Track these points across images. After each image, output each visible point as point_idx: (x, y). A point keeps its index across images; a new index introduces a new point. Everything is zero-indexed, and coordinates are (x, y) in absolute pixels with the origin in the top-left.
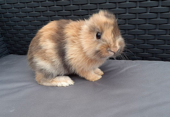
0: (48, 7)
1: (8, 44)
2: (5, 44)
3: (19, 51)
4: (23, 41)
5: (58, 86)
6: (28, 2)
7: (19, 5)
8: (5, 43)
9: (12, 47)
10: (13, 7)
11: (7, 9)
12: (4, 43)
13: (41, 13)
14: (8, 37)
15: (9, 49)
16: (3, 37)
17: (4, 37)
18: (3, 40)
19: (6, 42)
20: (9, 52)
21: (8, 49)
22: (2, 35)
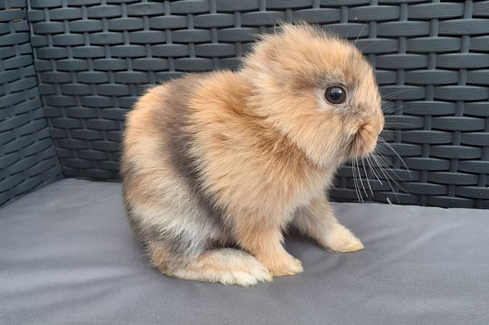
0: (192, 46)
1: (62, 148)
2: (53, 146)
3: (94, 170)
4: (109, 140)
5: (222, 282)
6: (133, 28)
7: (105, 35)
8: (55, 144)
9: (73, 157)
10: (89, 43)
11: (69, 48)
12: (50, 146)
13: (171, 60)
14: (64, 129)
15: (62, 161)
16: (48, 128)
17: (52, 128)
18: (49, 135)
19: (56, 142)
20: (63, 173)
21: (60, 162)
22: (47, 121)
